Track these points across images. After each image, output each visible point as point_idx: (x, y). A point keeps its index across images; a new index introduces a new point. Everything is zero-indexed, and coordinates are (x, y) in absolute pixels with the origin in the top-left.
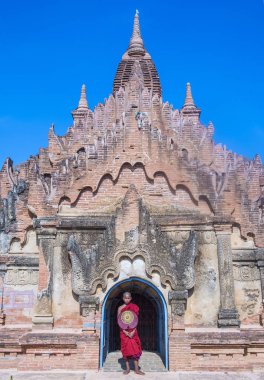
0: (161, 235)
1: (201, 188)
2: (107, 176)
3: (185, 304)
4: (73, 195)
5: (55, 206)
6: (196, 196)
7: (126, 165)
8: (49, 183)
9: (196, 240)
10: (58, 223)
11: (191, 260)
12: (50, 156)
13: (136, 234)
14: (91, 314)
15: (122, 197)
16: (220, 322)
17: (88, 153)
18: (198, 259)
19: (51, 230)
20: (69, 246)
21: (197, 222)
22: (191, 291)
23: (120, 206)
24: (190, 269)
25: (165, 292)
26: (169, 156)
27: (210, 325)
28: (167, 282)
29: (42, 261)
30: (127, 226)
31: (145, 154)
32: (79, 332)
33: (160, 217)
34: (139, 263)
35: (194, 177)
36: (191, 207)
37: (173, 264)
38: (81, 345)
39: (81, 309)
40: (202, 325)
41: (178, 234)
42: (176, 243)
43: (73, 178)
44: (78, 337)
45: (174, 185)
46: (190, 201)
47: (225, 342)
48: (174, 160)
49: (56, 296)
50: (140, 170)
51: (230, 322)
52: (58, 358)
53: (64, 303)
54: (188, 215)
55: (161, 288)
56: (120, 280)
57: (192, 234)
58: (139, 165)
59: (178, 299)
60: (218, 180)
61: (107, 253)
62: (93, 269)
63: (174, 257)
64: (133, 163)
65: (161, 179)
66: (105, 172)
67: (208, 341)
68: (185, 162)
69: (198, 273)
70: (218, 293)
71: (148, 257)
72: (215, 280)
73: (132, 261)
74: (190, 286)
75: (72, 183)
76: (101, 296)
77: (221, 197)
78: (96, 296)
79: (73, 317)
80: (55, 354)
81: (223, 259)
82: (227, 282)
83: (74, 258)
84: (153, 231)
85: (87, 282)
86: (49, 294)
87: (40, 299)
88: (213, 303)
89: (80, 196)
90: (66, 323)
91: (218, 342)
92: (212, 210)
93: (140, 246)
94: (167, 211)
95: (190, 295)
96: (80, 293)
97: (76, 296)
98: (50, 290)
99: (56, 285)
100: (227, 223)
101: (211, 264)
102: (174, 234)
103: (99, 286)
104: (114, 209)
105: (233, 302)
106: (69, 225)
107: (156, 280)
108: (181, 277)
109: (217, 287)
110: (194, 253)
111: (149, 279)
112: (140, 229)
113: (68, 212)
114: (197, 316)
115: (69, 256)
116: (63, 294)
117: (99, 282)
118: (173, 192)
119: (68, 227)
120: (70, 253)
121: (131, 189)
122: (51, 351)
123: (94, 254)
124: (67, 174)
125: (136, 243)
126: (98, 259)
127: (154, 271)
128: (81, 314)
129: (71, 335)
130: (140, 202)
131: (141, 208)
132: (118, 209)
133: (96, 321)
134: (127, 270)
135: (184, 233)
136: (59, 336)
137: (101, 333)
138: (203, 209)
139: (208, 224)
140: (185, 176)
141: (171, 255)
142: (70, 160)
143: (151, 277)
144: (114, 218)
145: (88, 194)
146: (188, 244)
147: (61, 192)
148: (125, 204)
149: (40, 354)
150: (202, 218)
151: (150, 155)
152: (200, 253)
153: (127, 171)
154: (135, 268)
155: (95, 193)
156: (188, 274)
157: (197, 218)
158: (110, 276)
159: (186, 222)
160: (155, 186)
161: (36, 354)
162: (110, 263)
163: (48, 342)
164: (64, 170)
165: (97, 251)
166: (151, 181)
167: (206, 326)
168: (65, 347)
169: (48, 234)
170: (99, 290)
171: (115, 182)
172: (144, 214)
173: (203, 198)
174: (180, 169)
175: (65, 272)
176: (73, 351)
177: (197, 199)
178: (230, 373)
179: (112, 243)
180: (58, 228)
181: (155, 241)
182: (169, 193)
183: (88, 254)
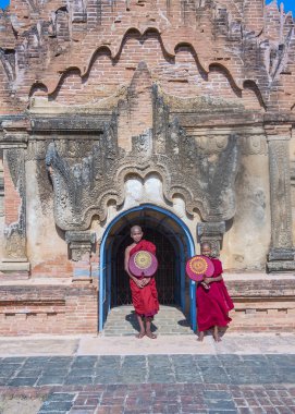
0: (185, 141)
1: (246, 68)
2: (103, 50)
3: (221, 242)
4: (51, 80)
5: (25, 99)
6: (239, 82)
7: (132, 33)
8: (12, 62)
9: (239, 147)
10: (30, 124)
11: (231, 178)
12: (13, 20)
13: (149, 141)
14: (85, 257)
15: (127, 83)
16: (271, 265)
17: (71, 12)
18: (240, 178)
19: (19, 135)
20: (48, 160)
21: (241, 121)
22: (229, 223)
23: (123, 98)
24: (229, 191)
25: (192, 225)
26: (198, 18)
27: (256, 270)
28: (195, 210)
29: (8, 182)
30: (135, 127)
31: (161, 14)
32: (69, 283)
33: (185, 113)
34: (154, 183)
35: (237, 52)
36: (231, 99)
37: (203, 185)
38: (72, 300)
39: (70, 251)
40: (244, 270)
41: (210, 139)
42: (209, 154)
43: (49, 53)
44: (66, 290)
45: (205, 65)
46: (230, 90)
47: (278, 293)
48: (206, 24)
49: (32, 233)
50: (154, 41)
51: (284, 265)
52: (39, 319)
53: (45, 243)
54: (226, 111)
55: (185, 220)
56: (125, 208)
57: (231, 139)
58: (152, 33)
59: (210, 235)
60: (272, 55)
61: (105, 169)
62: (86, 192)
63: (205, 174)
64: (142, 29)
65: (187, 56)
66: (99, 44)
67: (253, 292)
68: (223, 28)
69: (240, 198)
70: (268, 226)
71: (167, 174)
72: (264, 206)
73: (143, 181)
74: (229, 215)
75: (48, 61)
76: (99, 232)
77: (277, 83)
78: (92, 231)
79: (58, 262)
80: (34, 314)
81: (277, 176)
82: (281, 209)
83: (56, 177)
84: (174, 135)
85: (77, 211)
86: (22, 229)
87: (9, 236)
88: (260, 239)
89: (61, 82)
90: (48, 271)
91: (267, 292)
92: (263, 104)
93: (154, 158)
94: (194, 104)
95: (227, 229)
96: (67, 228)
97: (62, 232)
98: (23, 224)
99: (32, 217)
100: (285, 122)
101: (259, 184)
102: (205, 139)
103: (96, 217)
104: (115, 102)
105: (290, 237)
106: (46, 127)
107: (179, 207)
108: (215, 203)
109: (267, 217)
110: (234, 167)
111: (168, 207)
112: (155, 132)
113: (43, 107)
114: (237, 258)
115: (49, 174)
116: (42, 229)
117: (95, 212)
118: (204, 75)
119: (45, 130)
120: (50, 169)
121: (140, 70)
122: (28, 309)
123: (86, 171)
124: (40, 47)
125: (148, 154)
126: (92, 178)
127: (175, 196)
128: (70, 257)
129: (57, 287)
130: (154, 90)
131: (157, 101)
132: (121, 102)
133: (91, 267)
134: (136, 194)
135: (220, 139)
136: (39, 289)
137: (99, 284)
138: (249, 101)
139: (256, 125)
140: (223, 50)
141: (201, 171)
142: (45, 26)
143: (171, 204)
144: (115, 116)
145: (74, 79)
146: (225, 154)
147: (31, 76)
148: (131, 94)
149: (13, 314)
150: (248, 115)
151: (169, 15)
152: (243, 168)
153: (133, 42)
154: (148, 191)
155: (85, 78)
156: (225, 199)
157: (240, 115)
158: (111, 202)
159: (224, 122)
160: (177, 66)
161: (7, 314)
162: (111, 184)
163: (23, 297)
164: (36, 40)
165: (91, 166)
166: (170, 59)
167: (250, 272)
168: (48, 303)
169: (16, 141)
170: (96, 223)
171: (115, 60)
172: (161, 110)
173: (249, 84)
174: (215, 39)
175: (44, 197)
176: (60, 309)
177: (241, 86)
178: (283, 334)
179: (113, 154)
180: (30, 133)
181: (177, 150)
182: (198, 77)
183: (78, 170)
